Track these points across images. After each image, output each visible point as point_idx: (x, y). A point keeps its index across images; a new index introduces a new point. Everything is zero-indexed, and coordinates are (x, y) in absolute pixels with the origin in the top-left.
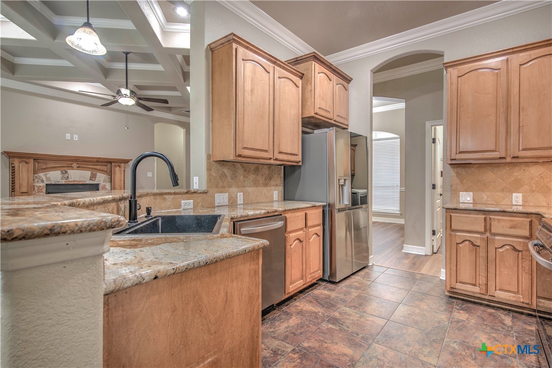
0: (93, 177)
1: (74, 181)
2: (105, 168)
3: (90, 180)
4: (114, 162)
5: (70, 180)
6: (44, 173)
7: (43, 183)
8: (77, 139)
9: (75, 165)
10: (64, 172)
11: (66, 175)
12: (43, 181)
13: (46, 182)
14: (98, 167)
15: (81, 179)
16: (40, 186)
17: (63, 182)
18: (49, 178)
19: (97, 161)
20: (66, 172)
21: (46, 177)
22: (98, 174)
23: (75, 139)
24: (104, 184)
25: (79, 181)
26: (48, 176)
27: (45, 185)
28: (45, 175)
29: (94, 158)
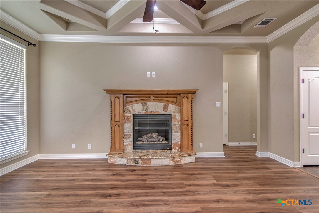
0: (166, 108)
1: (151, 112)
2: (174, 100)
3: (163, 110)
4: (182, 93)
5: (148, 111)
6: (131, 105)
7: (130, 113)
8: (154, 76)
9: (152, 98)
10: (144, 104)
11: (145, 107)
12: (130, 112)
13: (132, 113)
14: (169, 99)
15: (156, 110)
16: (128, 116)
17: (143, 112)
18: (134, 109)
19: (168, 94)
20: (146, 104)
21: (132, 109)
22: (170, 105)
23: (153, 76)
24: (175, 114)
25: (155, 112)
26: (133, 108)
27: (132, 116)
28: (132, 107)
29: (164, 91)
